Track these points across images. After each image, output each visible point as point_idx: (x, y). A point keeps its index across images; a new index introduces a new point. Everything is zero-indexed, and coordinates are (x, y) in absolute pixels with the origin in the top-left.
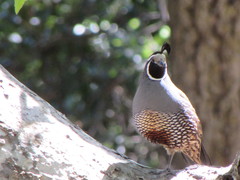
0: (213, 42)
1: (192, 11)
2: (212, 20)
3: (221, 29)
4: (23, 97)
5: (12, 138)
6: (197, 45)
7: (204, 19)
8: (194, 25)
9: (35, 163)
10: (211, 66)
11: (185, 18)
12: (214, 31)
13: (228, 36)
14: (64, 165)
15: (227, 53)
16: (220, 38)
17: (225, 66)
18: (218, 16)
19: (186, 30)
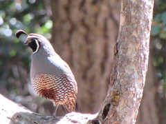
0: (82, 30)
1: (67, 9)
2: (81, 15)
3: (87, 21)
6: (71, 32)
7: (76, 14)
8: (69, 18)
10: (81, 47)
11: (62, 14)
12: (83, 22)
13: (92, 26)
15: (92, 37)
16: (87, 27)
17: (90, 46)
18: (85, 12)
19: (63, 22)
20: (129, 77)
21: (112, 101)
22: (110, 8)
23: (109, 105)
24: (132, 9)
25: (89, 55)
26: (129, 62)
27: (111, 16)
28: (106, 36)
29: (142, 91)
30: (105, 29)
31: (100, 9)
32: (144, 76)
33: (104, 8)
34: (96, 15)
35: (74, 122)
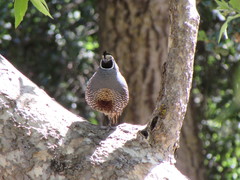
0: (127, 39)
1: (114, 20)
2: (126, 26)
3: (131, 32)
4: (20, 80)
6: (116, 41)
7: (121, 25)
8: (115, 29)
9: (27, 121)
10: (125, 54)
11: (109, 24)
12: (127, 31)
13: (136, 36)
14: (44, 122)
15: (135, 46)
16: (131, 37)
17: (133, 55)
18: (130, 23)
19: (110, 32)
20: (175, 93)
21: (160, 114)
22: (152, 20)
23: (157, 118)
24: (179, 33)
25: (133, 62)
26: (175, 80)
27: (153, 27)
28: (148, 46)
29: (186, 106)
30: (147, 39)
31: (142, 21)
32: (189, 93)
33: (147, 20)
34: (139, 27)
35: (126, 132)
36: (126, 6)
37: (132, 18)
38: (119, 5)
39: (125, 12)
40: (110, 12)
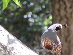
0: (65, 20)
1: (59, 10)
3: (68, 16)
4: (8, 36)
5: (5, 48)
7: (63, 13)
8: (60, 15)
11: (57, 12)
13: (70, 18)
15: (69, 23)
16: (67, 18)
18: (67, 12)
19: (57, 16)
25: (68, 31)
36: (65, 3)
37: (68, 9)
38: (61, 3)
39: (64, 6)
40: (57, 6)
